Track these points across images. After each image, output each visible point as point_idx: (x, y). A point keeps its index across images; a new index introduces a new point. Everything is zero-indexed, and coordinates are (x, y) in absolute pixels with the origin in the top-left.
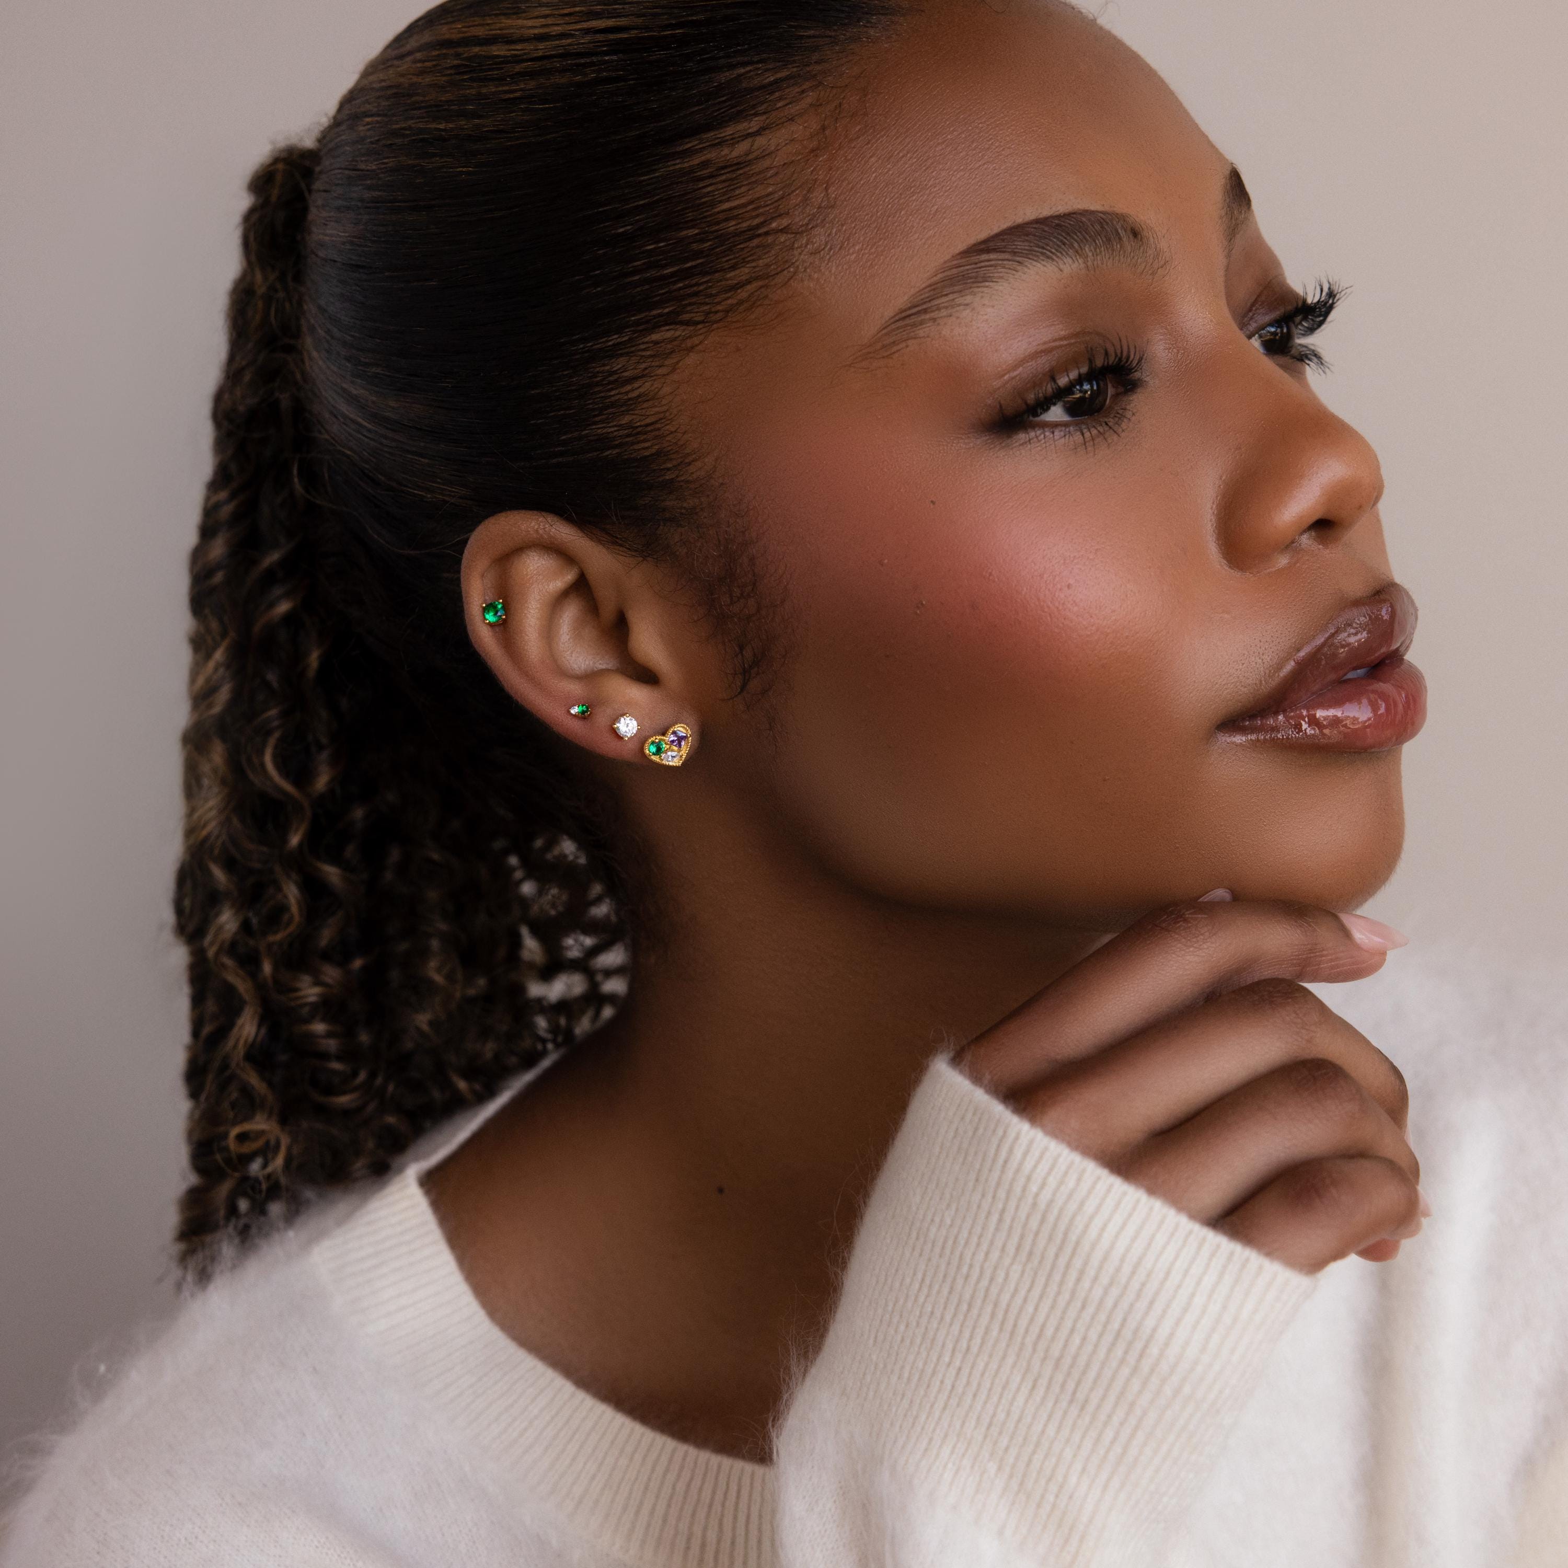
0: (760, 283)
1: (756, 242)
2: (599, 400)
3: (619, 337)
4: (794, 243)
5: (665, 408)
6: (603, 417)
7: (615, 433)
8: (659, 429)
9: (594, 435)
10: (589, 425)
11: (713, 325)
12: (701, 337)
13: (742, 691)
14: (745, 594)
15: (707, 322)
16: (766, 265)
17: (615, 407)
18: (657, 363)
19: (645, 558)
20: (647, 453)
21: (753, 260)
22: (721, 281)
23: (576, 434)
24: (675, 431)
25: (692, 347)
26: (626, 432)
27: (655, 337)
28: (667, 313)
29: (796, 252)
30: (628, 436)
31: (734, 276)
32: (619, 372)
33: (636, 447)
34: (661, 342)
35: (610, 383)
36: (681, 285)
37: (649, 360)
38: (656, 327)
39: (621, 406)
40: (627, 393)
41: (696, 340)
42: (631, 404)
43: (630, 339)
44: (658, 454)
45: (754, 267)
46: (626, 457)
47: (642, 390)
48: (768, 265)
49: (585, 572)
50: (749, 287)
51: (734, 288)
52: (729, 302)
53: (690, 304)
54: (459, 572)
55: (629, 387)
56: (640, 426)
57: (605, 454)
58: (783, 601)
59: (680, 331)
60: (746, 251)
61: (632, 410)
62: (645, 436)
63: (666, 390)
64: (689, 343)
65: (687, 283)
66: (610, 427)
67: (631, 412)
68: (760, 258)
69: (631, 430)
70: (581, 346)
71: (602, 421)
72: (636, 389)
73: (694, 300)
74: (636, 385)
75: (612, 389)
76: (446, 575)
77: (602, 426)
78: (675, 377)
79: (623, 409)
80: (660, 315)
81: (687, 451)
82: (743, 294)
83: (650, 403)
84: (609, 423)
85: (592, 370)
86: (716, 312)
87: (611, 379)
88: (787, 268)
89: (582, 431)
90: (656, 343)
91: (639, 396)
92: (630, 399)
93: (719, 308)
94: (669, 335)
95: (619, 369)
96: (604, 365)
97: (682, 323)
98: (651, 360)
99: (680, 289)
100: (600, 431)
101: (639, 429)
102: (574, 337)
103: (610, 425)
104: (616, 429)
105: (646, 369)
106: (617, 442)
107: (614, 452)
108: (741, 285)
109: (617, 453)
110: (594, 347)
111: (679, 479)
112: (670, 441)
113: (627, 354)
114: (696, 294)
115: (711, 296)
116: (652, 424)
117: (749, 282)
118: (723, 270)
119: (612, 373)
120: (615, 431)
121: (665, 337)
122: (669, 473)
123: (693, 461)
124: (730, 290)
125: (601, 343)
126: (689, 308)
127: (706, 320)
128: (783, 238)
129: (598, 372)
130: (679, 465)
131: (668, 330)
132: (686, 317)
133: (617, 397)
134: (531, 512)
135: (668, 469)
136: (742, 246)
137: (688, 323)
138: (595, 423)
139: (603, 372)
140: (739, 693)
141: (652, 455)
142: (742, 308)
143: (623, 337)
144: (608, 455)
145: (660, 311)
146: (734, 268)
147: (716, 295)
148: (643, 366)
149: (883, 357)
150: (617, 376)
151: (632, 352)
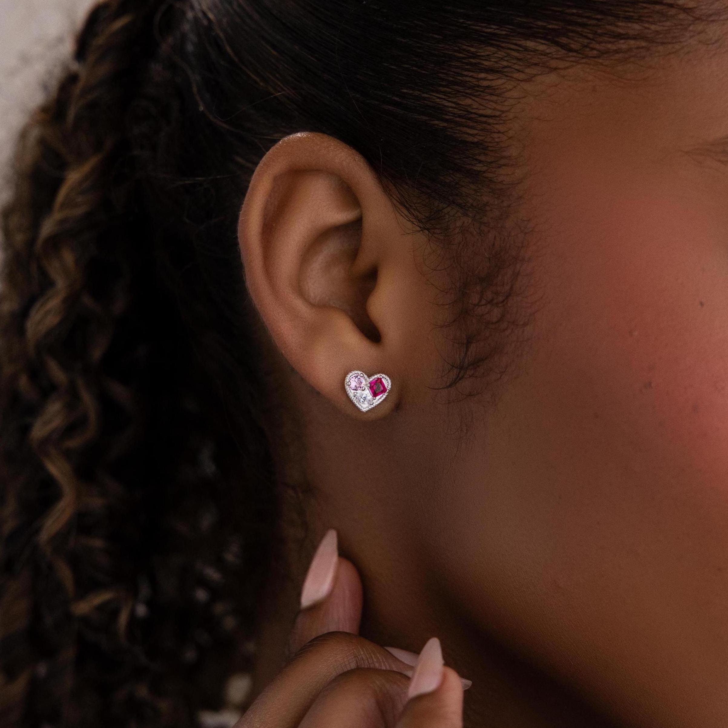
0: (644, 44)
1: (658, 7)
2: (452, 73)
3: (497, 29)
4: (690, 25)
5: (505, 109)
6: (448, 90)
7: (450, 109)
8: (489, 124)
9: (432, 102)
10: (433, 91)
11: (583, 58)
12: (568, 64)
13: (450, 386)
14: (495, 301)
15: (580, 53)
16: (657, 31)
17: (463, 87)
18: (517, 67)
19: (423, 229)
20: (470, 139)
21: (648, 22)
22: (611, 24)
23: (417, 93)
24: (503, 133)
25: (556, 69)
26: (460, 112)
27: (530, 44)
28: (550, 29)
29: (688, 34)
30: (460, 116)
31: (622, 27)
32: (482, 58)
33: (465, 129)
34: (531, 51)
35: (467, 64)
36: (575, 11)
37: (512, 61)
38: (533, 36)
39: (469, 88)
40: (479, 79)
41: (561, 64)
42: (478, 91)
43: (506, 35)
44: (477, 144)
45: (646, 28)
46: (449, 133)
47: (494, 83)
48: (657, 32)
49: (364, 219)
50: (632, 42)
51: (620, 36)
52: (609, 46)
53: (572, 31)
54: (256, 164)
55: (482, 75)
56: (475, 113)
57: (431, 122)
58: (525, 324)
59: (552, 49)
60: (646, 11)
61: (475, 96)
62: (476, 124)
63: (515, 94)
64: (553, 63)
65: (580, 12)
66: (450, 102)
67: (474, 98)
68: (654, 23)
69: (465, 113)
70: (462, 21)
71: (444, 93)
72: (488, 80)
73: (579, 29)
74: (490, 77)
75: (467, 70)
76: (240, 160)
77: (443, 97)
78: (527, 86)
79: (468, 91)
80: (544, 28)
81: (506, 154)
82: (623, 45)
83: (495, 98)
84: (450, 97)
85: (460, 45)
86: (593, 49)
87: (473, 61)
88: (673, 43)
89: (424, 93)
90: (526, 49)
91: (488, 87)
92: (478, 86)
93: (597, 46)
94: (541, 48)
95: (483, 56)
96: (472, 46)
97: (557, 44)
98: (515, 61)
99: (573, 14)
100: (438, 100)
101: (473, 116)
102: (459, 10)
103: (449, 100)
104: (453, 105)
105: (506, 67)
106: (447, 117)
107: (441, 125)
108: (626, 37)
109: (444, 127)
110: (471, 27)
111: (486, 175)
112: (493, 138)
113: (498, 46)
114: (583, 25)
115: (595, 33)
116: (485, 116)
117: (635, 38)
118: (617, 17)
119: (475, 56)
120: (451, 107)
121: (537, 48)
122: (481, 165)
123: (504, 165)
124: (615, 37)
125: (480, 26)
126: (570, 34)
127: (579, 51)
128: (682, 16)
129: (464, 50)
130: (492, 162)
131: (543, 44)
132: (564, 40)
133: (468, 79)
134: (344, 145)
135: (480, 162)
136: (645, 5)
137: (563, 46)
138: (438, 92)
139: (468, 51)
140: (448, 387)
141: (473, 143)
142: (617, 56)
143: (501, 30)
144: (434, 125)
145: (545, 24)
146: (628, 19)
147: (601, 35)
148: (505, 63)
149: (720, 161)
150: (478, 61)
151: (502, 47)
